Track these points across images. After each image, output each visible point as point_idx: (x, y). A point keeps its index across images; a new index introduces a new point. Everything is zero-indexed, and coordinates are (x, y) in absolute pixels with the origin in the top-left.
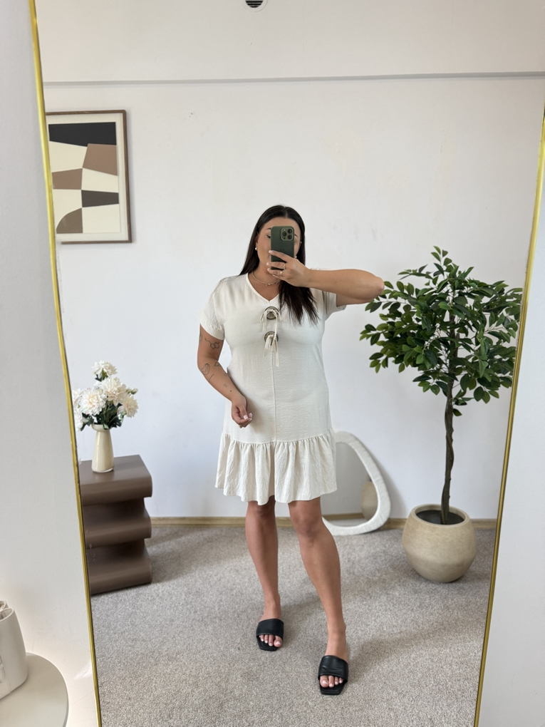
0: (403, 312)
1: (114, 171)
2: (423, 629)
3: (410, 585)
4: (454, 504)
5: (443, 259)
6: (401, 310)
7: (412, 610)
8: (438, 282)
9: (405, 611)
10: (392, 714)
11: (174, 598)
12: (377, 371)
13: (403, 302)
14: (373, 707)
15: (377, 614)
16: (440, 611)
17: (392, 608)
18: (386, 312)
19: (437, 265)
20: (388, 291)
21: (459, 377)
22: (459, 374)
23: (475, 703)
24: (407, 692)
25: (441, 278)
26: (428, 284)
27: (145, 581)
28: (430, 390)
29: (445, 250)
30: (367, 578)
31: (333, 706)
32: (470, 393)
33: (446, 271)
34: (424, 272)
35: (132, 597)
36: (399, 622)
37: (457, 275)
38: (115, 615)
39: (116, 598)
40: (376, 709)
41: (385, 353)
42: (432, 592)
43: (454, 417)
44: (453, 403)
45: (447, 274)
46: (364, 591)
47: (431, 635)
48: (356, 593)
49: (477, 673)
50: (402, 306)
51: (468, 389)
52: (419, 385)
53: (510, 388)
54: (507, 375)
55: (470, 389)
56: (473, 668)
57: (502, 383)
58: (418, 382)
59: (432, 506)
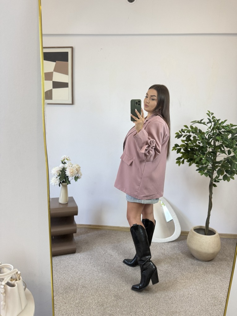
0: (192, 139)
1: (67, 73)
2: (195, 281)
3: (190, 261)
5: (211, 116)
7: (191, 272)
9: (187, 273)
11: (85, 260)
12: (179, 165)
13: (193, 135)
15: (175, 273)
19: (209, 119)
20: (186, 130)
22: (217, 168)
27: (73, 252)
28: (204, 175)
29: (212, 112)
30: (170, 257)
36: (184, 277)
38: (60, 266)
39: (60, 258)
41: (183, 157)
43: (213, 187)
44: (213, 181)
46: (169, 262)
51: (220, 175)
57: (236, 173)
58: (199, 171)
59: (201, 227)
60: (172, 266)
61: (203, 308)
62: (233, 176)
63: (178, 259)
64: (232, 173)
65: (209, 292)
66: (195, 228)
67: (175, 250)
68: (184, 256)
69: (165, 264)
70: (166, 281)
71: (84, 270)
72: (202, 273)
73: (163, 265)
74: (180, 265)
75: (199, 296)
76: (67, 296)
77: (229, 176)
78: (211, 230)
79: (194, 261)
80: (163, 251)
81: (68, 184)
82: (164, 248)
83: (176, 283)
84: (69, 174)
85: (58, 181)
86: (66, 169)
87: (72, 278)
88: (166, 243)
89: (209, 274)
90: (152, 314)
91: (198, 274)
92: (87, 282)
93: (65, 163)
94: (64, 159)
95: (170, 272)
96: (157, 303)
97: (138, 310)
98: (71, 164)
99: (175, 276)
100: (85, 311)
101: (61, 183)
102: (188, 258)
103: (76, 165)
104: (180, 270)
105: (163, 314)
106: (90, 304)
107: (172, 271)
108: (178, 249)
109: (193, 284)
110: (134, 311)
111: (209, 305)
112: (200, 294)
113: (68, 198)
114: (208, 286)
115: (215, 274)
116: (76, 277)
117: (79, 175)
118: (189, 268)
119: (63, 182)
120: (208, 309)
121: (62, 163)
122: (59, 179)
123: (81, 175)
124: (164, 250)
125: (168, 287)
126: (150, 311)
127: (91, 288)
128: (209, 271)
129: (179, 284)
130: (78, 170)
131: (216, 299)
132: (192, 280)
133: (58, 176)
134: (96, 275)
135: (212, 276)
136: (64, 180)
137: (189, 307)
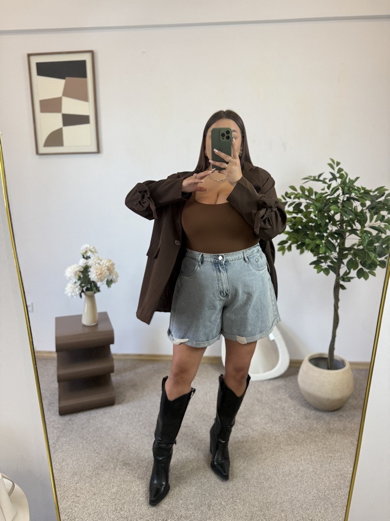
0: (305, 210)
1: (86, 99)
2: (310, 447)
3: (303, 412)
4: (337, 354)
5: (336, 169)
6: (302, 207)
7: (304, 432)
8: (332, 186)
9: (297, 433)
10: (283, 515)
11: (130, 416)
12: (283, 254)
13: (304, 202)
14: (269, 508)
15: (277, 435)
16: (323, 434)
17: (288, 430)
18: (291, 209)
19: (332, 174)
20: (292, 194)
21: (345, 261)
22: (345, 258)
23: (345, 508)
24: (295, 497)
25: (334, 184)
26: (323, 189)
27: (110, 403)
28: (322, 272)
29: (339, 161)
30: (271, 406)
31: (240, 507)
32: (353, 273)
33: (339, 178)
34: (321, 178)
35: (101, 415)
36: (293, 441)
37: (347, 181)
38: (88, 428)
39: (89, 415)
40: (272, 509)
41: (289, 240)
42: (319, 419)
43: (341, 291)
44: (340, 280)
45: (339, 181)
46: (268, 415)
47: (316, 453)
48: (262, 417)
49: (348, 484)
50: (304, 205)
51: (352, 270)
52: (315, 268)
53: (385, 269)
54: (383, 259)
55: (354, 270)
56: (345, 480)
57: (379, 265)
58: (313, 266)
59: (321, 354)
60: (273, 421)
61: (320, 494)
62: (374, 271)
63: (283, 409)
64: (372, 266)
65: (331, 465)
66: (311, 358)
67: (279, 393)
68: (293, 403)
69: (261, 418)
70: (261, 449)
71: (127, 434)
72: (322, 432)
73: (259, 420)
74: (285, 419)
75: (315, 473)
76: (98, 481)
77: (367, 271)
78: (338, 359)
79: (311, 411)
80: (259, 396)
81: (95, 293)
82: (261, 389)
83: (278, 451)
84: (95, 277)
85: (77, 289)
86: (90, 269)
87: (107, 449)
88: (265, 382)
89: (334, 433)
90: (236, 507)
91: (315, 435)
92: (131, 455)
93: (88, 258)
94: (86, 252)
95: (270, 432)
96: (245, 487)
97: (213, 502)
98: (99, 259)
99: (277, 439)
100: (125, 506)
101: (83, 291)
102: (299, 407)
103: (106, 262)
104: (285, 429)
105: (253, 506)
106: (135, 494)
107: (272, 431)
108: (284, 391)
109: (307, 452)
110: (207, 503)
111: (330, 488)
112: (316, 469)
113: (97, 316)
114: (331, 455)
115: (343, 434)
116: (113, 447)
117: (114, 277)
118: (301, 424)
119: (87, 289)
120: (328, 495)
121: (84, 257)
122: (80, 285)
123: (117, 276)
124: (262, 393)
125: (265, 459)
126: (232, 503)
127: (138, 466)
128: (333, 428)
129: (283, 452)
130: (110, 269)
131: (343, 477)
132: (305, 445)
133: (79, 280)
134: (147, 442)
135: (338, 437)
136: (89, 287)
137: (297, 493)
